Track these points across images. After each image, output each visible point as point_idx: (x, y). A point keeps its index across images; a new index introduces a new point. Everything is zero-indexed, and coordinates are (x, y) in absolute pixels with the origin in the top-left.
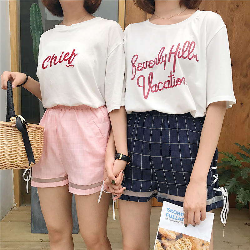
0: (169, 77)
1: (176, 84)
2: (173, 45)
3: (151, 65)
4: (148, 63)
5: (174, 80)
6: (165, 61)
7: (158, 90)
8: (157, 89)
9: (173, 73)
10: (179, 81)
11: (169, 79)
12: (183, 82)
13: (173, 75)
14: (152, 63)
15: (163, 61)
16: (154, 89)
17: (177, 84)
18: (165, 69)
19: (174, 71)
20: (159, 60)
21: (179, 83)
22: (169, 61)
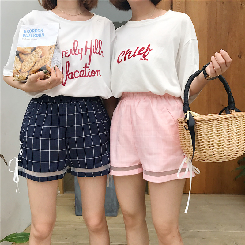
0: (84, 67)
1: (90, 75)
2: (87, 42)
3: (67, 55)
4: (64, 53)
5: (89, 71)
6: (81, 54)
7: (74, 78)
8: (73, 76)
9: (88, 66)
10: (93, 73)
11: (84, 69)
12: (96, 74)
13: (88, 67)
14: (68, 53)
15: (79, 53)
16: (70, 77)
17: (92, 75)
18: (81, 60)
19: (89, 64)
20: (75, 51)
21: (93, 74)
22: (85, 54)
